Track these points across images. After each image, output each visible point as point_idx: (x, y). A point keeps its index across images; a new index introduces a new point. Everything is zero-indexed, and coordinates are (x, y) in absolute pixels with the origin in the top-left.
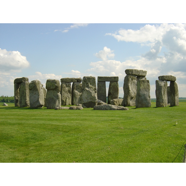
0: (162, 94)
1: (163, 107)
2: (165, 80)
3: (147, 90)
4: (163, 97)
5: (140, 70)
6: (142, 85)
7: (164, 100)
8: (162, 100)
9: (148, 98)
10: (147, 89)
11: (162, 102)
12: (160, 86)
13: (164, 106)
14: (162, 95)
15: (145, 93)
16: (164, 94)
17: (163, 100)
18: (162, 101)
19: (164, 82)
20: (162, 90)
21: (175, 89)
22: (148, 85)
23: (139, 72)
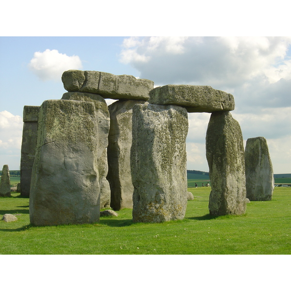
0: (152, 163)
1: (162, 220)
2: (176, 105)
3: (82, 146)
4: (161, 175)
5: (122, 77)
6: (56, 122)
7: (167, 191)
8: (154, 191)
9: (88, 183)
10: (82, 140)
11: (158, 201)
12: (148, 130)
13: (168, 217)
14: (154, 170)
15: (72, 158)
16: (163, 167)
17: (161, 190)
18: (157, 194)
19: (170, 113)
20: (155, 147)
21: (228, 142)
22: (88, 123)
23: (114, 82)
